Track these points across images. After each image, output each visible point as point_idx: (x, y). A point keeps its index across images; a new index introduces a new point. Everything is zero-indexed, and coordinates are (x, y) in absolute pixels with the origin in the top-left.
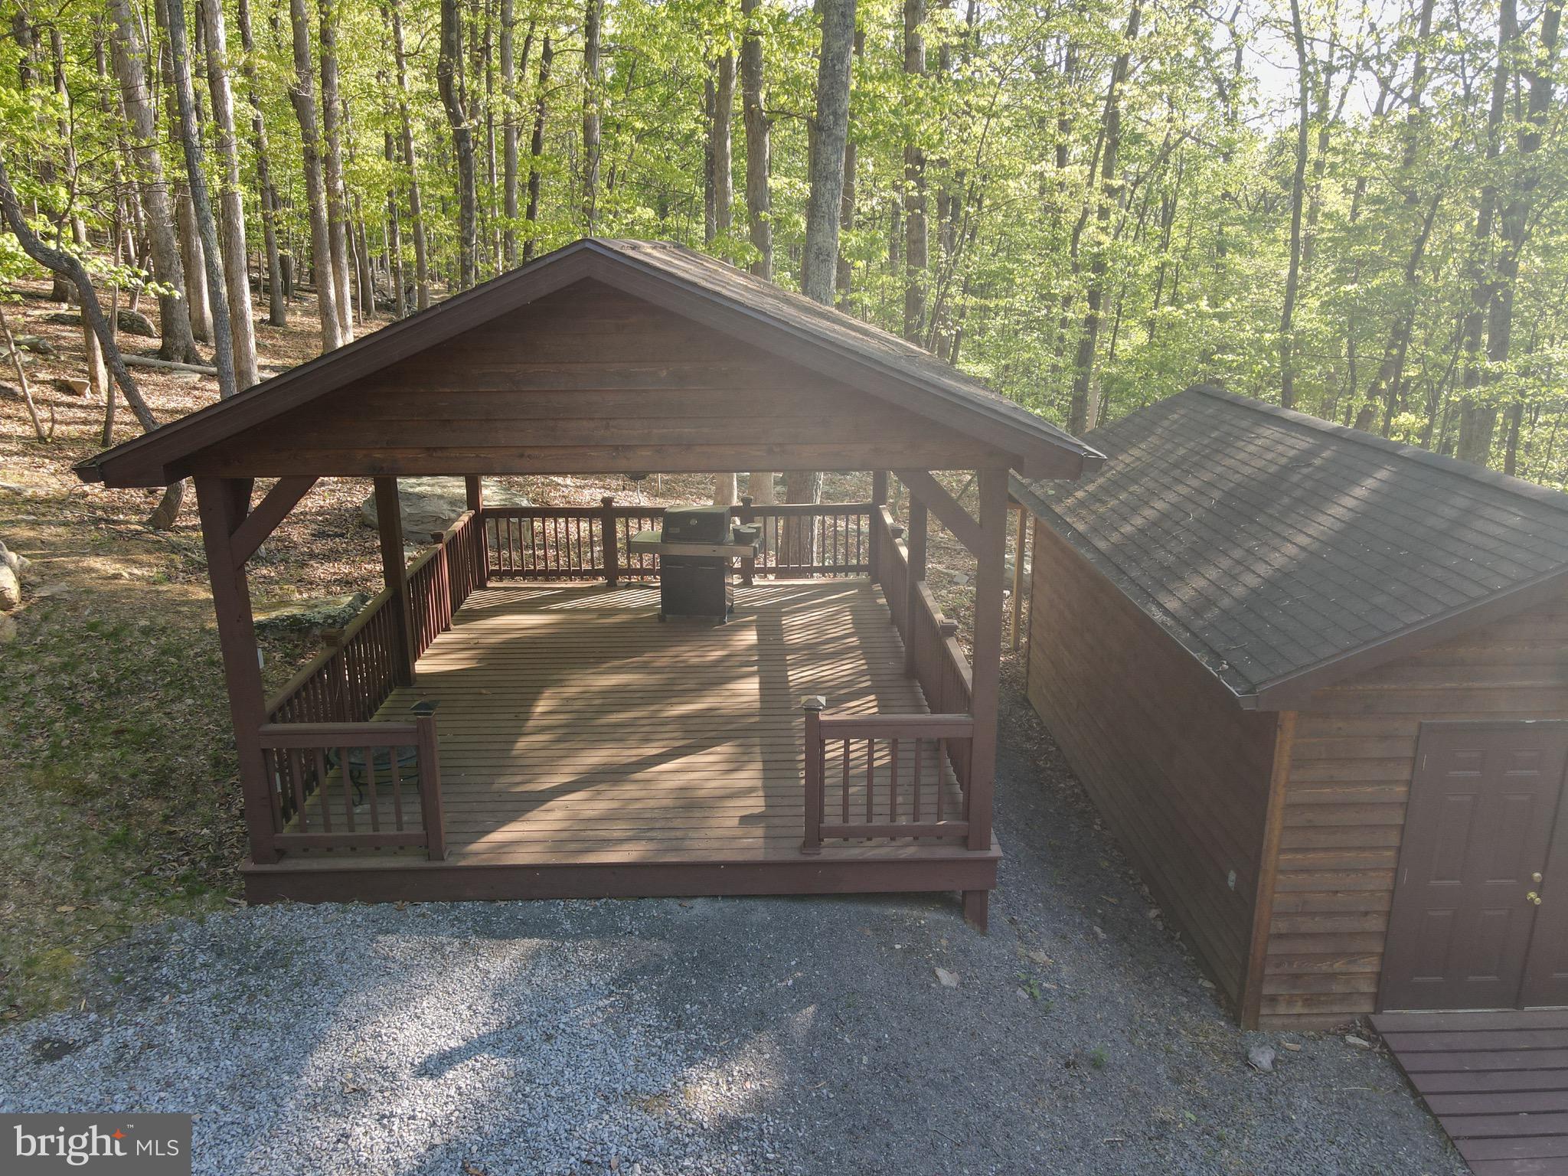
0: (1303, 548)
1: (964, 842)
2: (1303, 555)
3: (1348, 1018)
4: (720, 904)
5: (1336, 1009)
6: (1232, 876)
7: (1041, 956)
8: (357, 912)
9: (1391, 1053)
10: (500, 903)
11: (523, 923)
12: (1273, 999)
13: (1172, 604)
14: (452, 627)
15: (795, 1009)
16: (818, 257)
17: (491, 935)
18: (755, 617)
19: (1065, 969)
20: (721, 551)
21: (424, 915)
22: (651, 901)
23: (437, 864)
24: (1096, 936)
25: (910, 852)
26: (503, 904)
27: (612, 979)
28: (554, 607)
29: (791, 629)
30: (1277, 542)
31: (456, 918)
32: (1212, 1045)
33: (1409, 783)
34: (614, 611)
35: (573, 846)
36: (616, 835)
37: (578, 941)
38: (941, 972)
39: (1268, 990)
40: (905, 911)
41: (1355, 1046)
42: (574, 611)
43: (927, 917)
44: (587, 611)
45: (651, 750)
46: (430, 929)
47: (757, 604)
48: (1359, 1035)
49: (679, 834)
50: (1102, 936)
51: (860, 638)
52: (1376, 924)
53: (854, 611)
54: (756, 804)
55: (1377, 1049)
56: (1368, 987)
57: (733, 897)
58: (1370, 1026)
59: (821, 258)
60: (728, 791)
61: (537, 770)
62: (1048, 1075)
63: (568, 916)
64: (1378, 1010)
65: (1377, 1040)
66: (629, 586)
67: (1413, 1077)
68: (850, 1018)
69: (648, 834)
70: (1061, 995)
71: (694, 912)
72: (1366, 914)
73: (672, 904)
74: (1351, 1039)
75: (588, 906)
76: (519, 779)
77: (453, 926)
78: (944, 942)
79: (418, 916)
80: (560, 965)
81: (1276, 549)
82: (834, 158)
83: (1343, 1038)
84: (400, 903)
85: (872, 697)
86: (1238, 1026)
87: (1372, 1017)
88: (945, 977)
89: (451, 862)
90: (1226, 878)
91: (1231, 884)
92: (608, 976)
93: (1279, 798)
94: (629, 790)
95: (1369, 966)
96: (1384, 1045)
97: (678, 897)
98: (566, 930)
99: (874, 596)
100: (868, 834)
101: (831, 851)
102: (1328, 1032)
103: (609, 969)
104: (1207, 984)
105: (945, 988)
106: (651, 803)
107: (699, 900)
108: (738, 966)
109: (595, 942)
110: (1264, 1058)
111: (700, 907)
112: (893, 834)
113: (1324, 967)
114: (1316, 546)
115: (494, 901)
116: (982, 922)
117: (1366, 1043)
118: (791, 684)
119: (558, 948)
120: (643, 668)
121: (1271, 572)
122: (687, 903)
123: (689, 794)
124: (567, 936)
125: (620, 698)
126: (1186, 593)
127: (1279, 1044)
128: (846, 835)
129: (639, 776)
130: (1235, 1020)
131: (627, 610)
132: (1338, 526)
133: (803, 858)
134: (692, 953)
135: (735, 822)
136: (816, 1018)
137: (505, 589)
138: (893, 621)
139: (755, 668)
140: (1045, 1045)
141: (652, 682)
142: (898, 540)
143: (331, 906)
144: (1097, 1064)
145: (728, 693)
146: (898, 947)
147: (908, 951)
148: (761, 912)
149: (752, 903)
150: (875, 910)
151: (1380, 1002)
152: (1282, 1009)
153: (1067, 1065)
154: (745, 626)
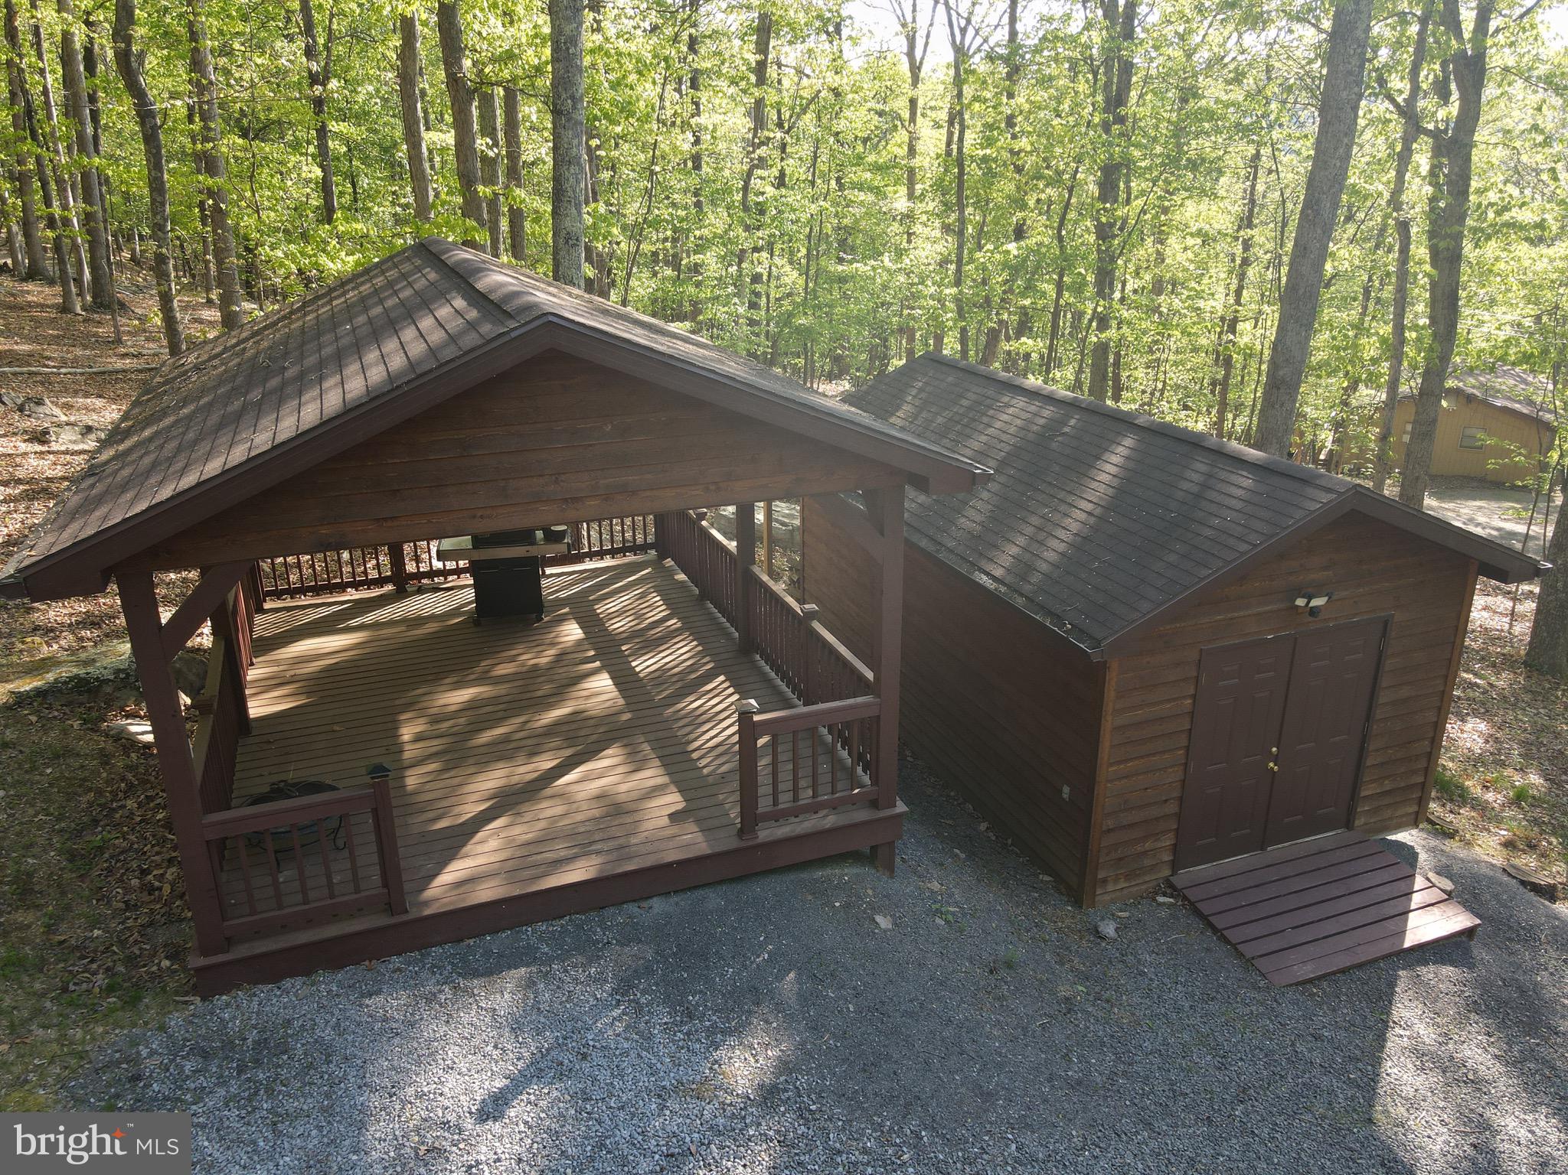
0: (1090, 514)
1: (874, 804)
2: (1092, 520)
3: (1155, 883)
4: (675, 899)
5: (1147, 878)
6: (1066, 790)
7: (935, 886)
8: (327, 983)
9: (1192, 904)
10: (468, 941)
11: (501, 955)
12: (1105, 881)
13: (998, 572)
14: (254, 660)
15: (780, 978)
16: (567, 242)
17: (476, 974)
18: (567, 610)
19: (956, 891)
20: (534, 551)
21: (399, 970)
22: (612, 910)
23: (405, 918)
24: (956, 855)
25: (830, 820)
26: (471, 942)
27: (613, 989)
28: (354, 622)
29: (611, 616)
30: (1063, 508)
31: (434, 966)
32: (1068, 927)
33: (1194, 697)
34: (419, 621)
35: (526, 874)
36: (563, 853)
37: (563, 962)
38: (879, 919)
39: (1101, 875)
40: (828, 871)
41: (1164, 904)
42: (376, 625)
43: (848, 873)
44: (392, 623)
45: (546, 763)
46: (412, 982)
47: (562, 594)
48: (1165, 895)
49: (621, 841)
50: (963, 856)
51: (680, 619)
52: (1172, 808)
53: (660, 593)
54: (673, 800)
55: (1180, 903)
56: (1167, 857)
57: (684, 890)
58: (1171, 886)
59: (571, 242)
60: (643, 791)
61: (445, 803)
62: (982, 983)
63: (541, 939)
64: (1174, 873)
65: (1179, 895)
66: (420, 591)
67: (1212, 919)
68: (825, 975)
69: (593, 848)
70: (964, 915)
71: (655, 911)
72: (1166, 801)
73: (632, 908)
74: (1161, 899)
75: (557, 926)
76: (431, 815)
77: (434, 973)
78: (870, 892)
79: (394, 971)
80: (559, 987)
81: (1066, 515)
82: (575, 142)
83: (1154, 900)
84: (367, 963)
85: (722, 678)
86: (1081, 907)
87: (1173, 879)
88: (883, 922)
89: (413, 914)
90: (1061, 791)
91: (1065, 796)
92: (607, 987)
93: (1109, 723)
94: (548, 810)
95: (1168, 841)
96: (1185, 898)
97: (634, 901)
98: (547, 954)
99: (670, 573)
100: (795, 812)
101: (766, 833)
102: (1142, 898)
103: (606, 981)
104: (1047, 878)
105: (885, 931)
106: (579, 817)
107: (655, 899)
108: (717, 952)
109: (581, 959)
110: (1109, 929)
111: (658, 905)
112: (814, 808)
113: (1139, 848)
114: (1098, 511)
115: (462, 941)
116: (890, 868)
117: (1172, 900)
118: (641, 675)
119: (547, 973)
120: (484, 679)
121: (1071, 537)
122: (645, 904)
123: (607, 801)
124: (550, 961)
125: (479, 715)
126: (1006, 560)
127: (1113, 915)
128: (777, 816)
129: (548, 792)
130: (1078, 903)
131: (433, 617)
132: (1110, 491)
133: (743, 844)
134: (671, 949)
135: (666, 821)
136: (798, 980)
137: (288, 609)
138: (703, 596)
139: (598, 664)
140: (971, 960)
141: (503, 692)
142: (704, 523)
143: (299, 981)
144: (1009, 965)
145: (584, 693)
146: (837, 904)
147: (847, 906)
148: (714, 899)
149: (701, 892)
150: (805, 875)
151: (1175, 866)
152: (1110, 887)
153: (991, 972)
154: (561, 620)
